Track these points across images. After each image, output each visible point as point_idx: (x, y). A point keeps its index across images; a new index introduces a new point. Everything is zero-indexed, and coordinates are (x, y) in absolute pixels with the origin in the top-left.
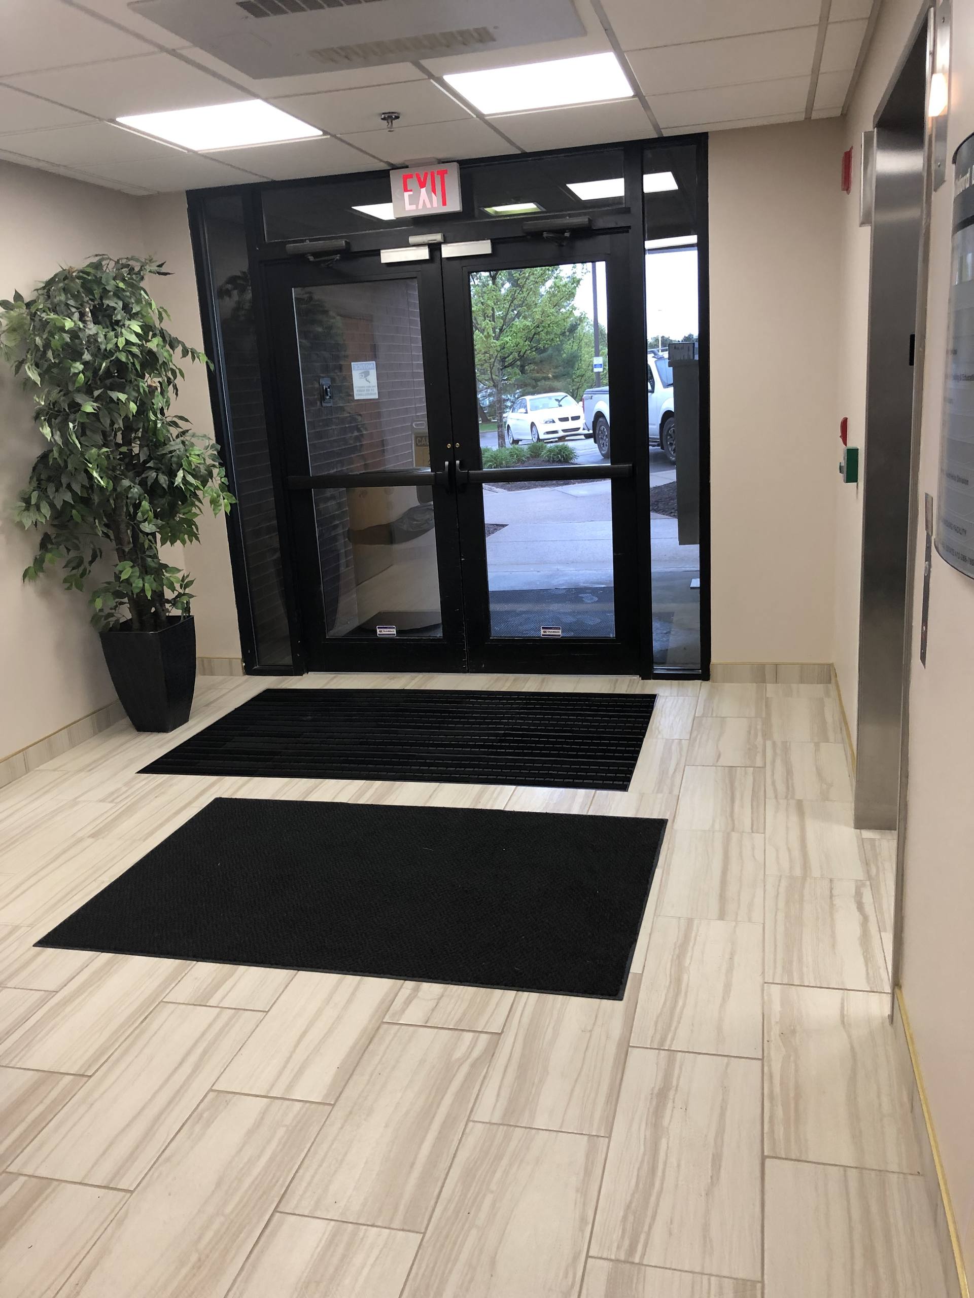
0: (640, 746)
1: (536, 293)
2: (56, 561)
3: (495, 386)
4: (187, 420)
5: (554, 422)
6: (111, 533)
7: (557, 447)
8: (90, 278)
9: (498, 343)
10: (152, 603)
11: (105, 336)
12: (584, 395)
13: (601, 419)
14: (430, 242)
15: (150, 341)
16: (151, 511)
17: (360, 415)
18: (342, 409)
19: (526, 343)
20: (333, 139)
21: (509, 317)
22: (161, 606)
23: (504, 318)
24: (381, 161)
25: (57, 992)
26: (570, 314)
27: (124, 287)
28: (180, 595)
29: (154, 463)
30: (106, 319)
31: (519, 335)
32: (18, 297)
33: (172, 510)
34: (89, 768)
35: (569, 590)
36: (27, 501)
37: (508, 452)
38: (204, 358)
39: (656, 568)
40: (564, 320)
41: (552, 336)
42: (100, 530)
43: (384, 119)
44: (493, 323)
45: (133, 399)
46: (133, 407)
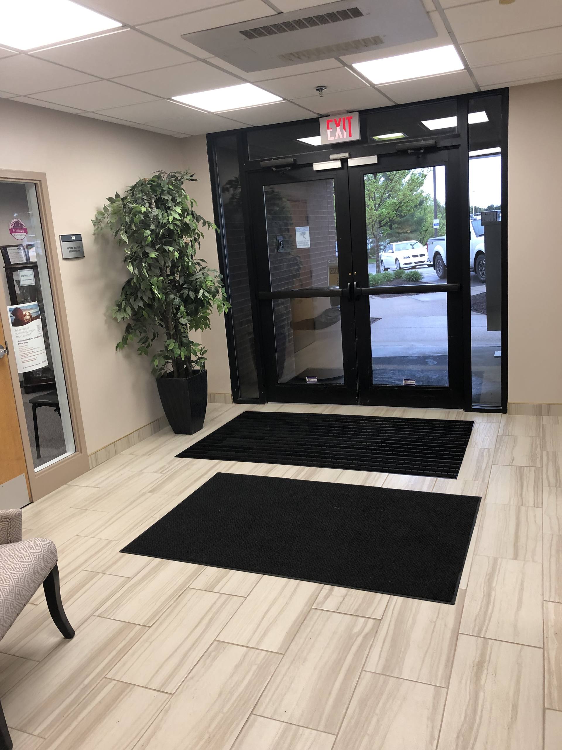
0: (464, 452)
1: (400, 183)
2: (134, 339)
3: (375, 238)
4: (205, 262)
5: (409, 257)
6: (163, 324)
7: (411, 272)
8: (155, 184)
9: (377, 213)
10: (184, 362)
11: (162, 215)
12: (428, 242)
13: (438, 256)
14: (342, 158)
15: (186, 217)
16: (185, 312)
17: (299, 257)
18: (289, 253)
19: (394, 212)
20: (289, 103)
21: (384, 197)
22: (189, 364)
23: (381, 198)
24: (314, 113)
25: (132, 578)
26: (420, 195)
27: (172, 188)
28: (199, 358)
29: (188, 285)
30: (163, 206)
31: (390, 208)
32: (117, 195)
33: (196, 311)
34: (148, 454)
35: (419, 357)
36: (119, 306)
37: (382, 276)
38: (215, 227)
39: (473, 345)
40: (416, 199)
41: (409, 208)
42: (158, 322)
43: (318, 90)
44: (374, 201)
45: (176, 250)
46: (177, 254)
